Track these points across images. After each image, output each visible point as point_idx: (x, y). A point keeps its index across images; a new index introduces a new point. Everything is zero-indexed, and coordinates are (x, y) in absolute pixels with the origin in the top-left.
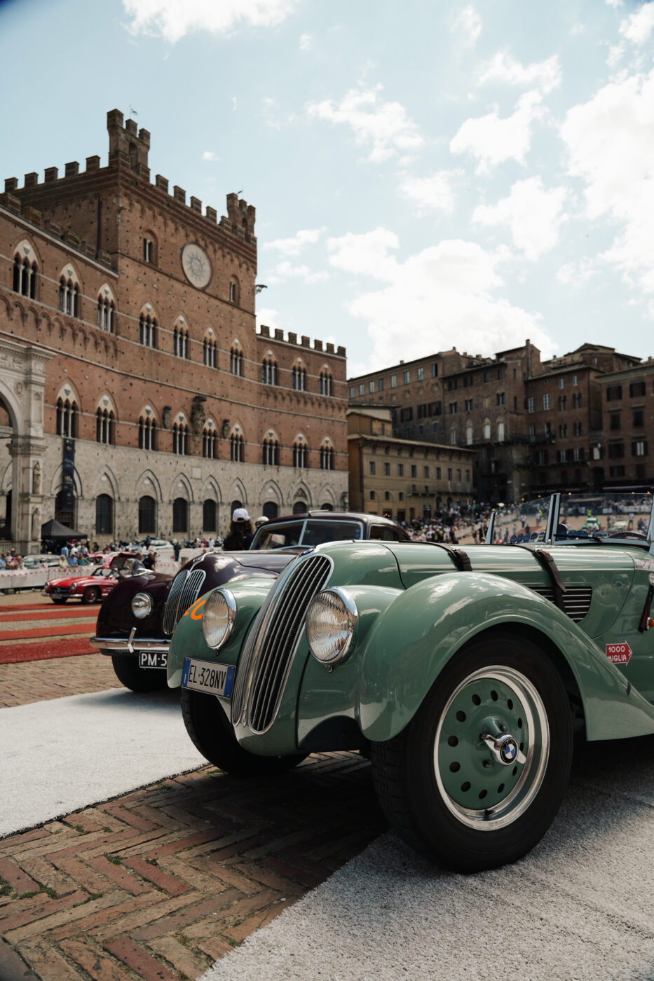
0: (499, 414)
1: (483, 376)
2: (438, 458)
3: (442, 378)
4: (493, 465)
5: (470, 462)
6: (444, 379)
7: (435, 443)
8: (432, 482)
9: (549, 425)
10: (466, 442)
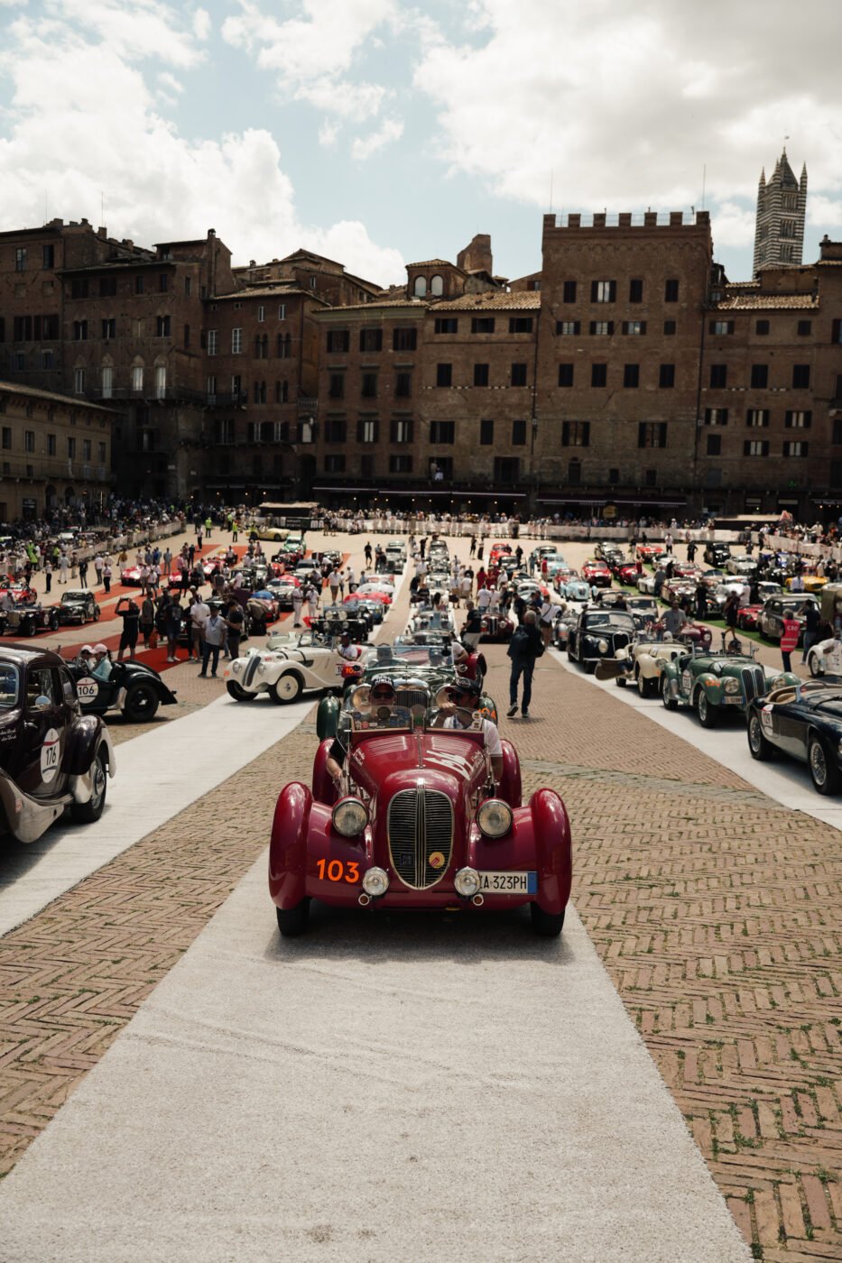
0: (160, 352)
1: (135, 281)
2: (50, 418)
3: (62, 274)
4: (145, 437)
5: (108, 428)
6: (65, 276)
7: (46, 389)
8: (38, 459)
10: (101, 393)
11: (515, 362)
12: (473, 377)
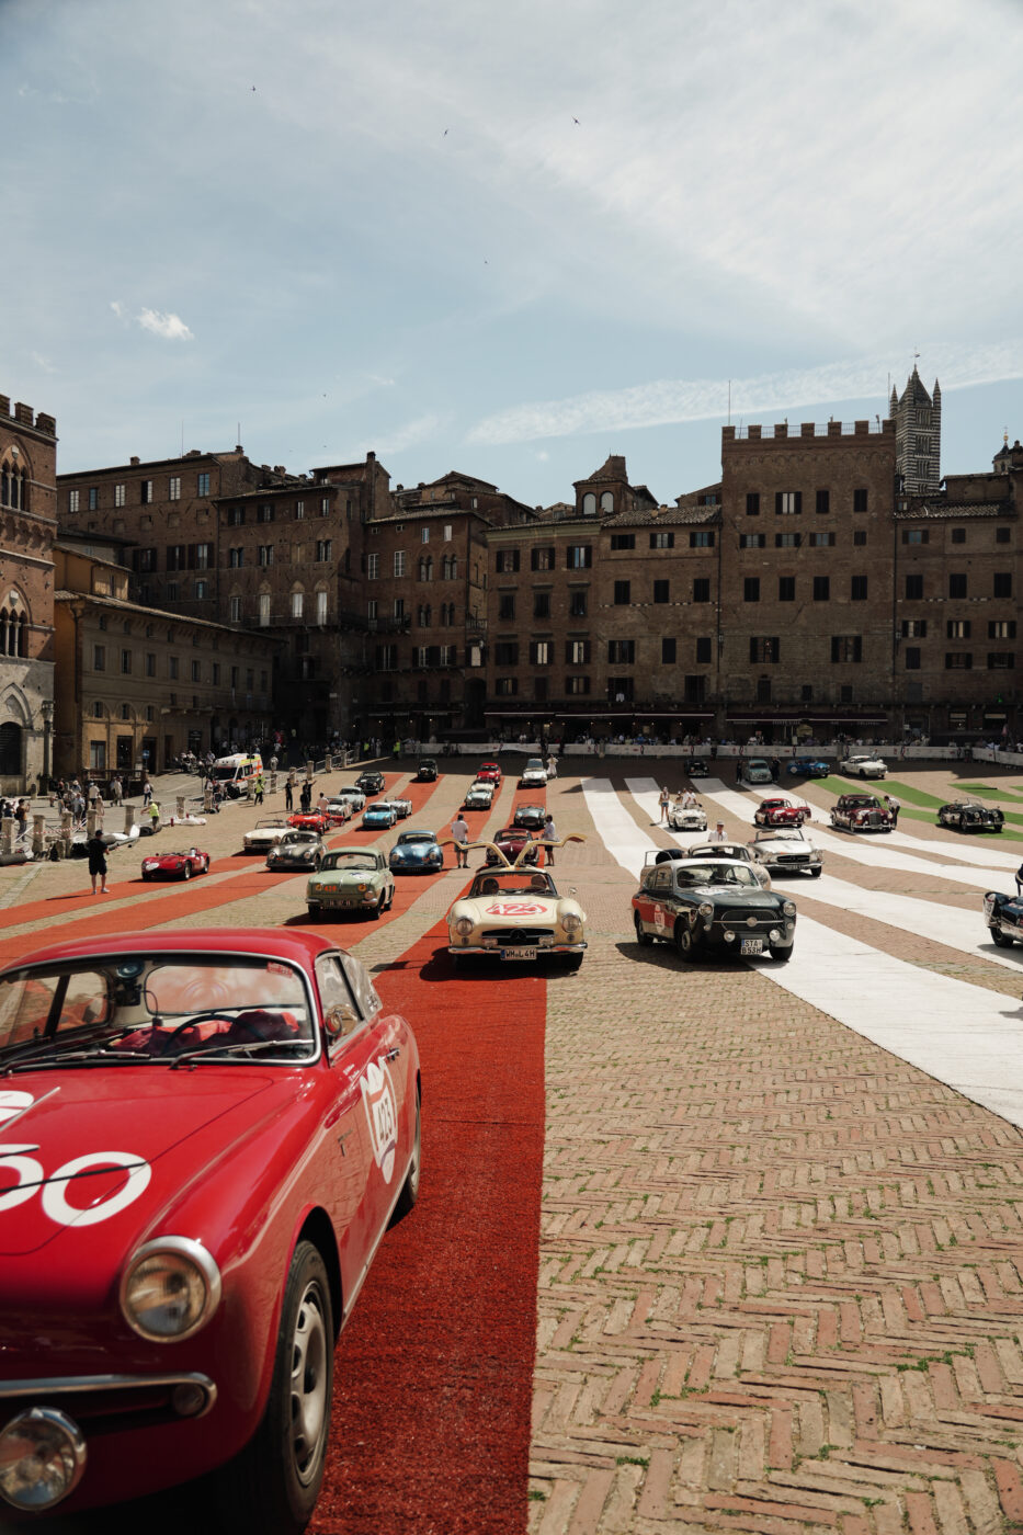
0: (320, 577)
1: (293, 506)
2: (215, 647)
3: (218, 502)
4: (305, 665)
5: (269, 658)
6: (222, 503)
8: (206, 691)
9: (401, 603)
10: (259, 620)
11: (696, 577)
12: (652, 593)
